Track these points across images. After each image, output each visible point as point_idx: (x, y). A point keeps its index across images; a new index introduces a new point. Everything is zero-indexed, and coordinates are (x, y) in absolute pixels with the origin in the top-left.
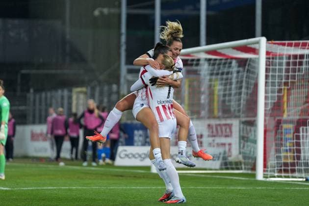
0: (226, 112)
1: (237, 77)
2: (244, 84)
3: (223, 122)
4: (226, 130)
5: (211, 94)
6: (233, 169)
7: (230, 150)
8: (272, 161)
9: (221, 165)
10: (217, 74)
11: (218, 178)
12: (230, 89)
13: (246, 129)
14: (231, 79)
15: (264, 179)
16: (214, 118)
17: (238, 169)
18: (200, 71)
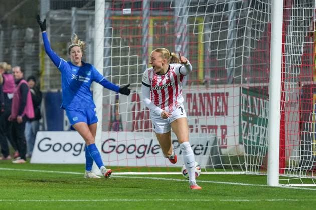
0: (218, 73)
1: (236, 15)
2: (248, 27)
3: (212, 90)
4: (217, 104)
5: (193, 42)
6: (228, 168)
7: (223, 137)
8: (294, 156)
9: (209, 163)
10: (202, 10)
12: (224, 35)
13: (252, 100)
14: (225, 18)
15: (280, 186)
16: (198, 83)
17: (237, 168)
18: (173, 5)
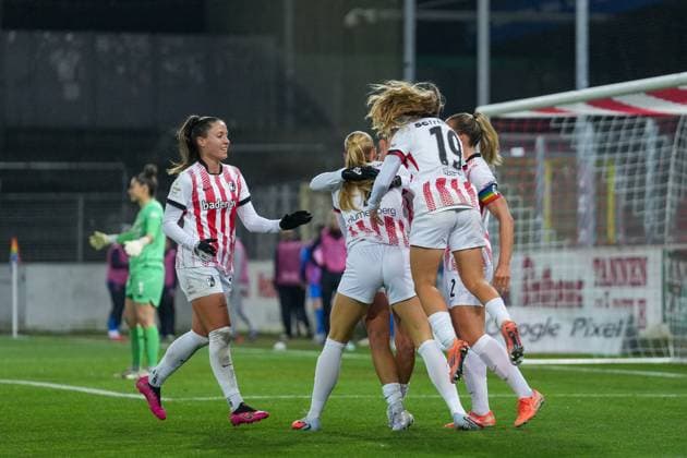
0: (634, 231)
1: (657, 156)
2: (672, 171)
3: (627, 253)
4: (633, 271)
5: (601, 192)
6: (648, 354)
7: (642, 313)
9: (624, 347)
10: (614, 150)
11: (619, 375)
12: (642, 182)
13: (678, 267)
14: (643, 161)
16: (608, 244)
17: (660, 354)
18: (576, 143)
